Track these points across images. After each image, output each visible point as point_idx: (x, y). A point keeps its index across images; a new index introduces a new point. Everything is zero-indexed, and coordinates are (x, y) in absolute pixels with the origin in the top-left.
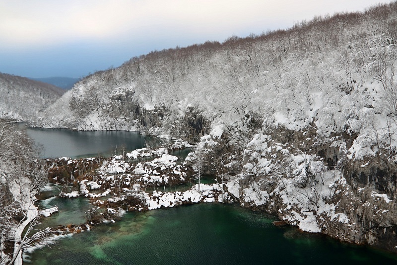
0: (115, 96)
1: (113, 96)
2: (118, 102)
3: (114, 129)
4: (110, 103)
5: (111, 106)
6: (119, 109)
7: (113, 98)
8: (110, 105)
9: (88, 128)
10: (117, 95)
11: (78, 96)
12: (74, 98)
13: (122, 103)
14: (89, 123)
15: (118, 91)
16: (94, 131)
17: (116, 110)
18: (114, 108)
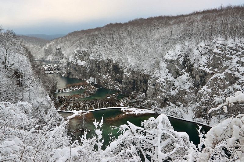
3: (56, 60)
5: (56, 52)
6: (59, 53)
7: (57, 49)
9: (48, 60)
11: (46, 48)
13: (59, 51)
14: (48, 58)
15: (58, 47)
17: (57, 54)
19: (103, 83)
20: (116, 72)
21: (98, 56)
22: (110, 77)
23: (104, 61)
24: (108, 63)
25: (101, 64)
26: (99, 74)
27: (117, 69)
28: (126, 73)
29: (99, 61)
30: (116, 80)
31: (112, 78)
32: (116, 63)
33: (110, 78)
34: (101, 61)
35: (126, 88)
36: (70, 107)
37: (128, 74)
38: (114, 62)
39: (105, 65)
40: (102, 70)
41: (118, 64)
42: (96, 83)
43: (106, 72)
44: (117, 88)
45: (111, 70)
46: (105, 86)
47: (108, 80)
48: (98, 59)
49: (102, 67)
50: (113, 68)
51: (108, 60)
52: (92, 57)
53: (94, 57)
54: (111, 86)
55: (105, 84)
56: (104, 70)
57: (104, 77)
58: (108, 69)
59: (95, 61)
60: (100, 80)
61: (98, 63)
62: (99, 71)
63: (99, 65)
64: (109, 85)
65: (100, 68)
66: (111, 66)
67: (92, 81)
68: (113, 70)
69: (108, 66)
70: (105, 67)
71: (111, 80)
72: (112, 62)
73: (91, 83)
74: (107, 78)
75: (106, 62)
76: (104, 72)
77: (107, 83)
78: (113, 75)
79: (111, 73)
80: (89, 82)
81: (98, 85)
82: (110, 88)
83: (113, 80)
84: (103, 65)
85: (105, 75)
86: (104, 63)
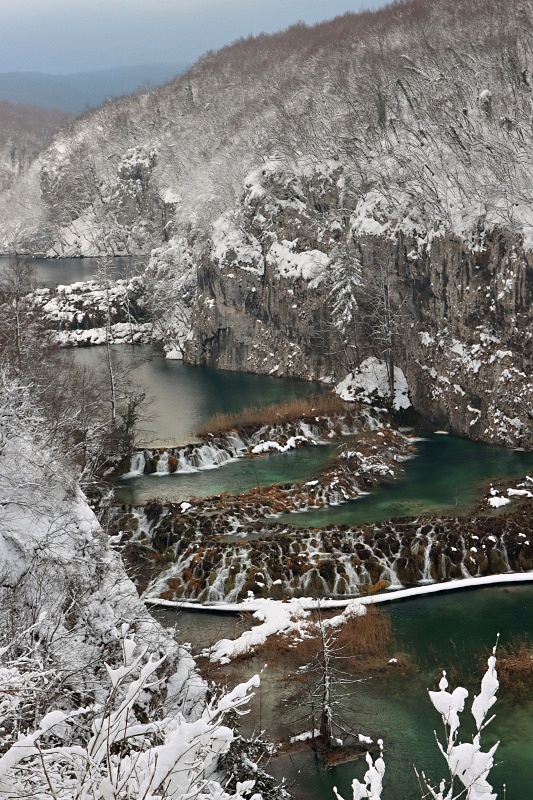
0: (127, 170)
1: (124, 169)
2: (134, 183)
3: (125, 253)
4: (118, 187)
5: (121, 195)
6: (138, 200)
7: (123, 175)
8: (118, 193)
9: (69, 251)
10: (132, 167)
11: (54, 169)
12: (46, 174)
13: (143, 185)
14: (70, 238)
15: (135, 156)
16: (82, 257)
17: (130, 204)
18: (126, 198)
19: (456, 399)
21: (414, 212)
22: (502, 353)
23: (457, 242)
24: (483, 259)
25: (436, 266)
26: (426, 339)
29: (421, 242)
31: (517, 362)
33: (505, 364)
34: (435, 242)
36: (233, 573)
38: (528, 243)
39: (464, 272)
40: (441, 305)
42: (406, 404)
43: (472, 321)
45: (512, 303)
46: (472, 423)
47: (486, 375)
48: (414, 230)
49: (445, 285)
50: (524, 289)
51: (483, 234)
52: (369, 216)
53: (382, 219)
54: (512, 422)
55: (470, 409)
56: (460, 309)
57: (460, 356)
58: (488, 295)
59: (391, 245)
60: (435, 379)
61: (415, 257)
62: (422, 318)
63: (419, 274)
64: (496, 414)
65: (432, 295)
66: (509, 277)
67: (376, 391)
68: (524, 305)
69: (484, 274)
70: (468, 284)
71: (510, 376)
72: (514, 247)
73: (367, 400)
74: (479, 365)
75: (474, 246)
76: (457, 319)
77: (480, 400)
78: (523, 337)
79: (509, 325)
80: (358, 398)
81: (416, 412)
82: (504, 433)
83: (523, 374)
84: (451, 272)
85: (471, 343)
86: (456, 255)
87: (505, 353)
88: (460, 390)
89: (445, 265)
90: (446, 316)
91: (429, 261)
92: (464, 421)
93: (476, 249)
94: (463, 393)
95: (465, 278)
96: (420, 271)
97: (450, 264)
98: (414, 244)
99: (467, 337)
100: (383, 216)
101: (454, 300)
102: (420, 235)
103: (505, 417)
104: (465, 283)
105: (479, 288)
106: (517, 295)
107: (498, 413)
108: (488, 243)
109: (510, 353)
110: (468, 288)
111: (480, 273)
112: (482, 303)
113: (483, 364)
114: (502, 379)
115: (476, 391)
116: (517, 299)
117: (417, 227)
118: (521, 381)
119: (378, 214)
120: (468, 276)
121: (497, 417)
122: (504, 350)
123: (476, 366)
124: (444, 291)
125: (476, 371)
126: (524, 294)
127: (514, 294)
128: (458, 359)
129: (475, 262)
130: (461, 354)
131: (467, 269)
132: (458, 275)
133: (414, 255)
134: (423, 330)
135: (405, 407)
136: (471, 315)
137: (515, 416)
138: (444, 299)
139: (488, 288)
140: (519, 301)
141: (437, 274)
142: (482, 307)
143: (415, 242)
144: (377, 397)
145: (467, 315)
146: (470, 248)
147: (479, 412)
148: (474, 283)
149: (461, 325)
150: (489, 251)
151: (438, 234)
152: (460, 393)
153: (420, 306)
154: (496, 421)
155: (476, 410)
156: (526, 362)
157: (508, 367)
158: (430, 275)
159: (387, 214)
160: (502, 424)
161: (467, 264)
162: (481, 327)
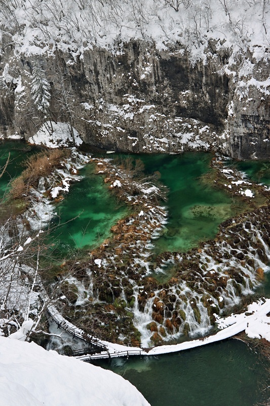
19: (120, 134)
20: (173, 86)
21: (65, 38)
22: (149, 107)
23: (104, 51)
25: (89, 66)
26: (88, 106)
27: (179, 72)
28: (253, 82)
29: (74, 55)
30: (181, 112)
31: (158, 110)
32: (172, 50)
33: (150, 112)
34: (86, 54)
35: (250, 135)
37: (261, 83)
38: (160, 46)
39: (110, 67)
40: (96, 87)
41: (182, 51)
43: (120, 93)
44: (192, 140)
45: (153, 80)
46: (134, 144)
47: (139, 120)
48: (69, 49)
49: (97, 76)
50: (159, 71)
51: (122, 45)
52: (32, 45)
53: (41, 45)
54: (162, 140)
55: (130, 138)
56: (111, 88)
57: (117, 112)
58: (130, 78)
59: (52, 60)
60: (101, 127)
61: (72, 64)
62: (81, 96)
63: (76, 73)
64: (151, 138)
65: (87, 82)
66: (147, 66)
67: (68, 139)
68: (161, 79)
69: (125, 66)
70: (114, 74)
71: (156, 118)
72: (147, 50)
73: (65, 145)
74: (133, 115)
75: (115, 52)
76: (110, 93)
77: (136, 133)
78: (162, 97)
79: (152, 92)
80: (60, 145)
81: (87, 144)
82: (158, 147)
83: (164, 115)
84: (101, 69)
85: (121, 104)
86: (103, 59)
87: (151, 106)
88: (121, 129)
89: (95, 65)
90: (100, 92)
91: (83, 64)
92: (127, 145)
93: (118, 53)
94: (124, 131)
95: (112, 70)
96: (77, 70)
97: (99, 64)
98: (70, 56)
99: (119, 102)
100: (42, 43)
101: (105, 84)
102: (73, 51)
103: (156, 139)
104: (112, 73)
105: (123, 75)
106: (155, 75)
107: (152, 137)
108: (125, 49)
109: (154, 106)
110: (115, 75)
111: (122, 67)
112: (126, 83)
113: (135, 114)
114: (151, 120)
115: (134, 128)
116: (155, 77)
117: (70, 46)
118: (163, 119)
119: (38, 43)
120: (114, 70)
121: (151, 140)
122: (148, 105)
123: (131, 116)
124: (97, 80)
125: (132, 118)
126: (160, 74)
127: (153, 75)
128: (116, 114)
129: (117, 61)
130: (117, 111)
131: (113, 66)
132: (106, 70)
133: (71, 62)
134: (83, 102)
135: (81, 143)
136: (119, 90)
137: (163, 137)
138: (98, 83)
139: (130, 74)
140: (157, 78)
141: (91, 71)
142: (126, 85)
143: (71, 55)
144: (70, 142)
145: (116, 90)
146: (113, 53)
147: (137, 138)
148: (118, 72)
149: (113, 96)
150: (127, 54)
151: (87, 48)
152: (122, 131)
153: (79, 90)
154: (152, 142)
155: (134, 138)
156: (165, 109)
157: (153, 114)
158: (84, 72)
159: (44, 42)
160: (155, 142)
161: (112, 63)
162: (127, 95)
